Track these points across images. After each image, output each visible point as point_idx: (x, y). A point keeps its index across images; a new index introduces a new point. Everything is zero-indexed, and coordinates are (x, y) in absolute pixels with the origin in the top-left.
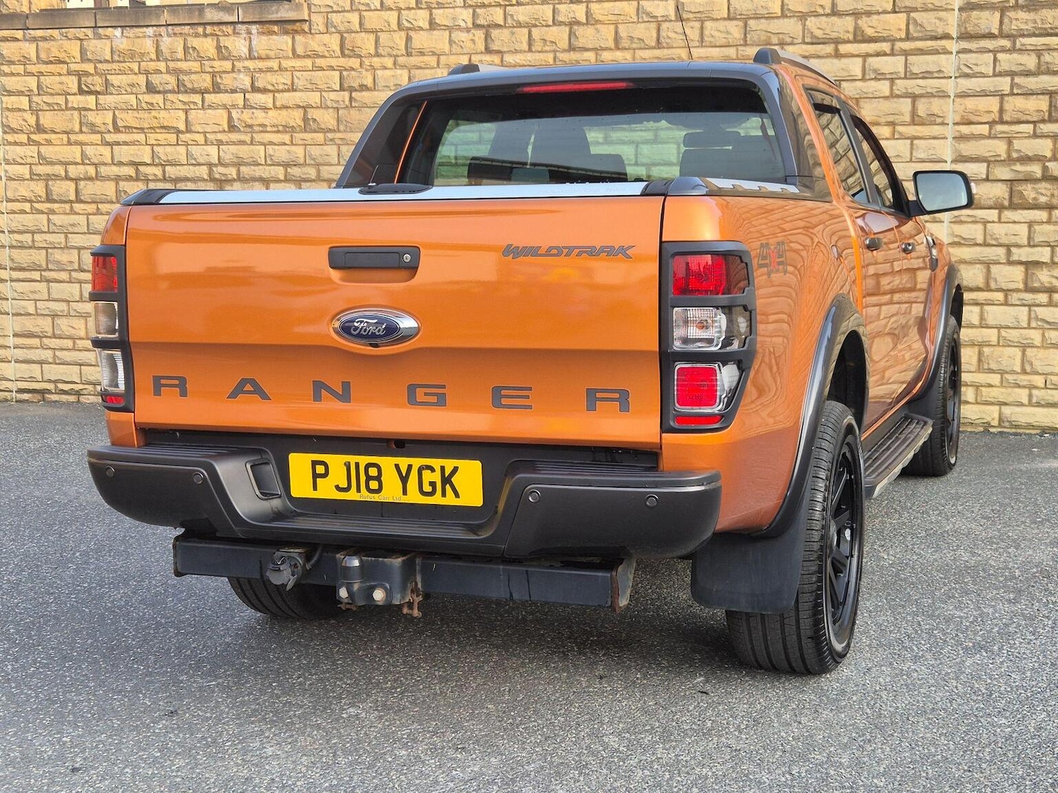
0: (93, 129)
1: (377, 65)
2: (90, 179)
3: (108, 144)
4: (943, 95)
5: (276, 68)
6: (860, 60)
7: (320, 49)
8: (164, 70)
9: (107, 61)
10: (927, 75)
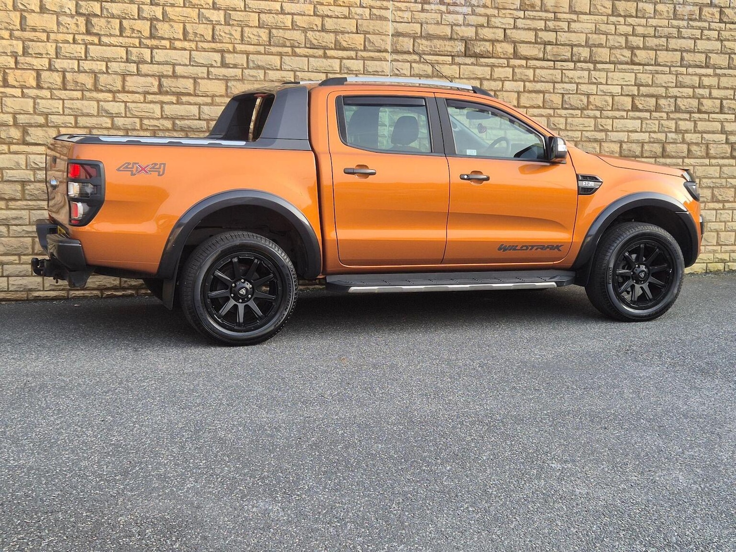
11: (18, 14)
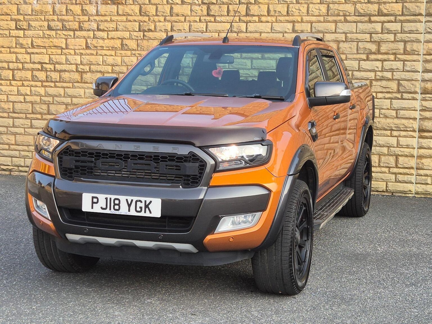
0: (22, 46)
1: (156, 20)
2: (20, 70)
3: (29, 53)
4: (418, 41)
5: (109, 20)
6: (380, 24)
7: (130, 12)
8: (56, 20)
9: (29, 15)
10: (411, 32)
11: (169, 6)
